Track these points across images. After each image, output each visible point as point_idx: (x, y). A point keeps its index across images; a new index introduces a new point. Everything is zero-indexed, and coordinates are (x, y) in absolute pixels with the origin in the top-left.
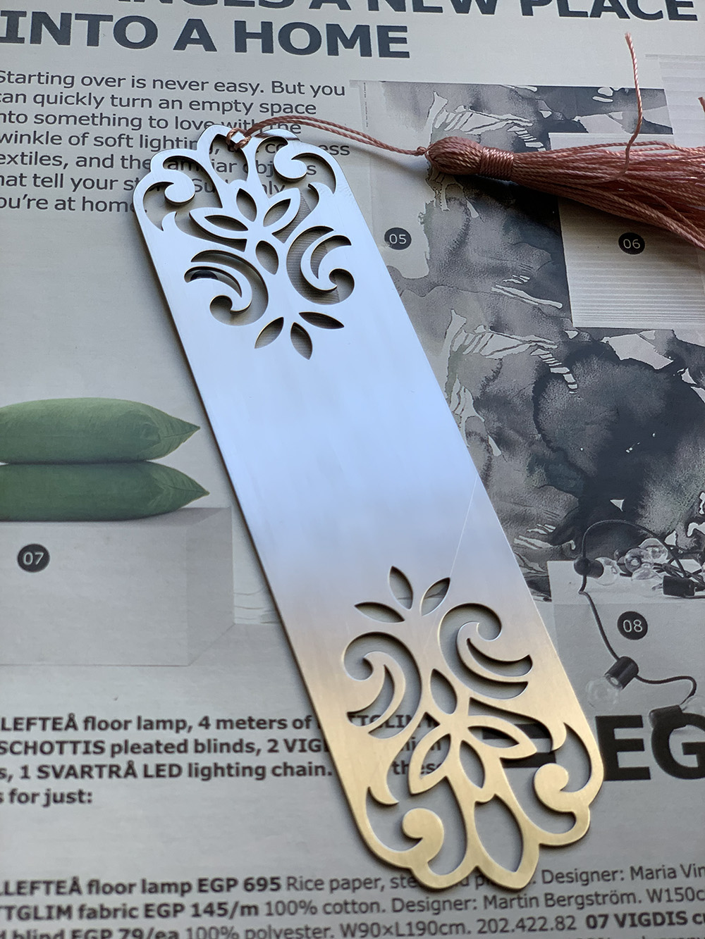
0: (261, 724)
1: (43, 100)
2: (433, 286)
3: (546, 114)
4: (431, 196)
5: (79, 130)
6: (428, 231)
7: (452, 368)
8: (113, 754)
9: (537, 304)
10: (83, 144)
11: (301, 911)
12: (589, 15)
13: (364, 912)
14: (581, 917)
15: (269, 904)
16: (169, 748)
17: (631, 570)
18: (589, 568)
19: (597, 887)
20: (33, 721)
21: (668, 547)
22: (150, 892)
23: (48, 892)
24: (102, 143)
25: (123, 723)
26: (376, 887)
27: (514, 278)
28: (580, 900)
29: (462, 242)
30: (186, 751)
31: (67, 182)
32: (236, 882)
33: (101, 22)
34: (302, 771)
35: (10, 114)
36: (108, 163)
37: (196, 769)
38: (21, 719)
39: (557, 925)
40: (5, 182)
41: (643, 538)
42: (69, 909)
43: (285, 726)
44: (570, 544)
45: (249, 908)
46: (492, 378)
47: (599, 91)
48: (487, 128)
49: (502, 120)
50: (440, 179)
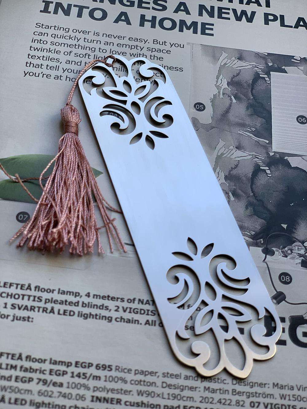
0: (113, 299)
1: (55, 36)
2: (212, 128)
3: (270, 64)
4: (216, 91)
5: (69, 50)
6: (213, 105)
7: (217, 162)
8: (46, 303)
9: (257, 140)
10: (70, 55)
11: (120, 382)
12: (293, 27)
13: (149, 386)
14: (248, 402)
15: (106, 376)
16: (71, 303)
17: (287, 255)
18: (268, 252)
19: (256, 389)
20: (12, 285)
21: (305, 247)
22: (53, 364)
23: (8, 358)
24: (78, 56)
25: (52, 290)
26: (155, 375)
27: (249, 128)
28: (248, 394)
29: (227, 111)
30: (78, 306)
31: (60, 69)
32: (92, 365)
33: (84, 9)
34: (129, 321)
35: (41, 40)
36: (79, 64)
37: (81, 314)
38: (7, 283)
39: (236, 404)
40: (34, 66)
41: (294, 242)
42: (16, 367)
43: (123, 301)
44: (261, 241)
45: (97, 377)
46: (234, 168)
47: (294, 58)
48: (244, 67)
49: (251, 65)
50: (221, 86)
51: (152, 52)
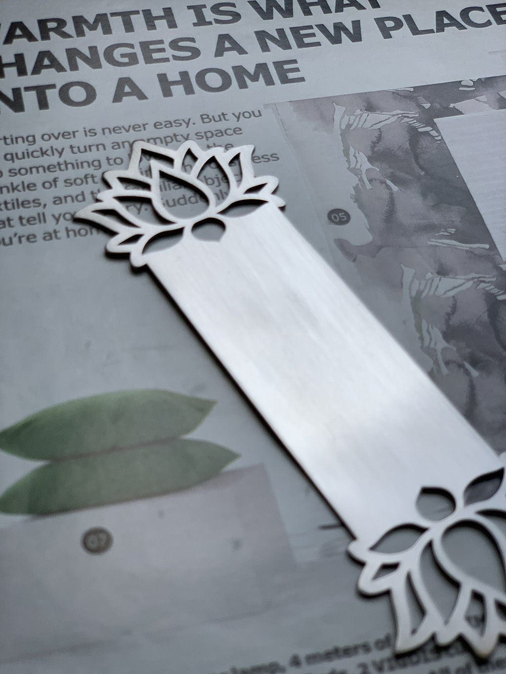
1: (12, 157)
2: (380, 248)
3: (427, 106)
4: (355, 180)
5: (50, 176)
6: (361, 207)
7: (416, 311)
9: (468, 249)
10: (56, 187)
12: (435, 31)
24: (71, 184)
27: (443, 231)
29: (391, 210)
31: (49, 218)
33: (47, 91)
36: (80, 198)
43: (369, 649)
46: (451, 313)
47: (462, 83)
48: (384, 123)
49: (393, 115)
50: (358, 166)
51: (207, 140)
